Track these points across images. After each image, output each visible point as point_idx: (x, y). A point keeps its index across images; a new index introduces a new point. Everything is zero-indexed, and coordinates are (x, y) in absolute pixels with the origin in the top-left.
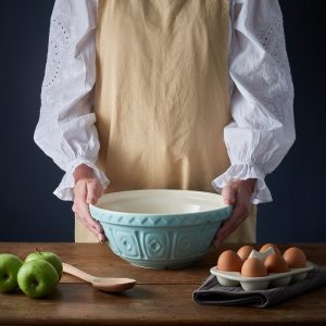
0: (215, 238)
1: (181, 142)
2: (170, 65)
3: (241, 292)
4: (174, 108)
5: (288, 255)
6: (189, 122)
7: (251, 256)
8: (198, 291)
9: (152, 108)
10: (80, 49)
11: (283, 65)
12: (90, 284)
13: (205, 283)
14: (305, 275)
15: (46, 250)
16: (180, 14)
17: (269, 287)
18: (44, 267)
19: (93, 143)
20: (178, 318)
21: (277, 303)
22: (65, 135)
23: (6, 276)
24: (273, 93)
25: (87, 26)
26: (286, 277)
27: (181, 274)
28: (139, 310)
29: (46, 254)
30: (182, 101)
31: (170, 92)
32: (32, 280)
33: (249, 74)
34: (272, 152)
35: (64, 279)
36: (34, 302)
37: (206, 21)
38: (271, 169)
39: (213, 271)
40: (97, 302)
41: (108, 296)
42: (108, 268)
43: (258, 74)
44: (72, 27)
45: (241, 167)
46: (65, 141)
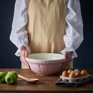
3: (69, 83)
5: (82, 72)
6: (54, 33)
7: (72, 72)
8: (56, 82)
11: (80, 18)
12: (26, 80)
14: (87, 78)
15: (13, 71)
17: (77, 81)
18: (13, 75)
19: (26, 40)
21: (79, 86)
22: (18, 38)
23: (2, 78)
26: (81, 78)
27: (52, 77)
28: (40, 88)
29: (13, 72)
32: (9, 79)
33: (71, 20)
34: (77, 43)
35: (18, 79)
37: (59, 5)
38: (77, 48)
39: (61, 77)
40: (27, 86)
41: (31, 84)
42: (31, 76)
43: (73, 20)
44: (21, 7)
45: (69, 48)
46: (18, 39)
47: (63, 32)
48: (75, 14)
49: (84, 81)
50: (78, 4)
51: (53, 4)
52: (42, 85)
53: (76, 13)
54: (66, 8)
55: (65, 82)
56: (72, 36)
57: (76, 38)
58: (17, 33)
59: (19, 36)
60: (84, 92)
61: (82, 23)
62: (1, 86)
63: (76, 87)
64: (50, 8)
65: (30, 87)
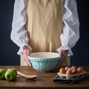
1: (50, 38)
2: (47, 17)
3: (66, 79)
4: (47, 28)
5: (79, 69)
8: (54, 79)
10: (22, 13)
11: (77, 17)
12: (25, 77)
13: (56, 77)
14: (83, 75)
16: (49, 3)
17: (73, 78)
18: (12, 72)
19: (27, 39)
21: (76, 82)
23: (2, 75)
25: (24, 6)
27: (50, 74)
28: (38, 84)
29: (13, 69)
30: (50, 26)
31: (47, 24)
32: (9, 76)
34: (73, 42)
35: (17, 76)
36: (9, 82)
37: (56, 5)
39: (58, 74)
40: (26, 82)
41: (29, 80)
43: (70, 19)
44: (20, 7)
45: (64, 46)
47: (60, 31)
49: (81, 78)
50: (74, 4)
51: (51, 4)
52: (40, 82)
54: (63, 8)
56: (68, 35)
57: (72, 37)
60: (80, 88)
61: (79, 22)
62: (1, 82)
63: (73, 83)
65: (28, 83)
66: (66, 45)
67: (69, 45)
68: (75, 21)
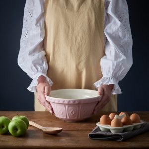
0: (94, 110)
3: (111, 134)
5: (132, 117)
8: (91, 133)
9: (69, 47)
10: (38, 21)
11: (128, 30)
12: (42, 130)
13: (94, 130)
14: (140, 126)
15: (21, 115)
17: (123, 132)
19: (45, 66)
20: (82, 145)
21: (127, 139)
22: (33, 62)
23: (3, 127)
24: (123, 42)
26: (131, 127)
28: (64, 142)
29: (21, 117)
32: (15, 129)
33: (113, 33)
34: (121, 71)
35: (29, 128)
39: (98, 124)
40: (44, 139)
41: (50, 136)
42: (50, 123)
43: (117, 33)
44: (34, 12)
45: (107, 78)
46: (33, 65)
48: (119, 23)
49: (135, 132)
52: (67, 138)
53: (121, 22)
55: (104, 133)
56: (113, 59)
58: (30, 54)
59: (33, 59)
62: (2, 139)
63: (123, 141)
64: (80, 14)
65: (47, 140)
66: (110, 75)
67: (114, 76)
68: (124, 37)
